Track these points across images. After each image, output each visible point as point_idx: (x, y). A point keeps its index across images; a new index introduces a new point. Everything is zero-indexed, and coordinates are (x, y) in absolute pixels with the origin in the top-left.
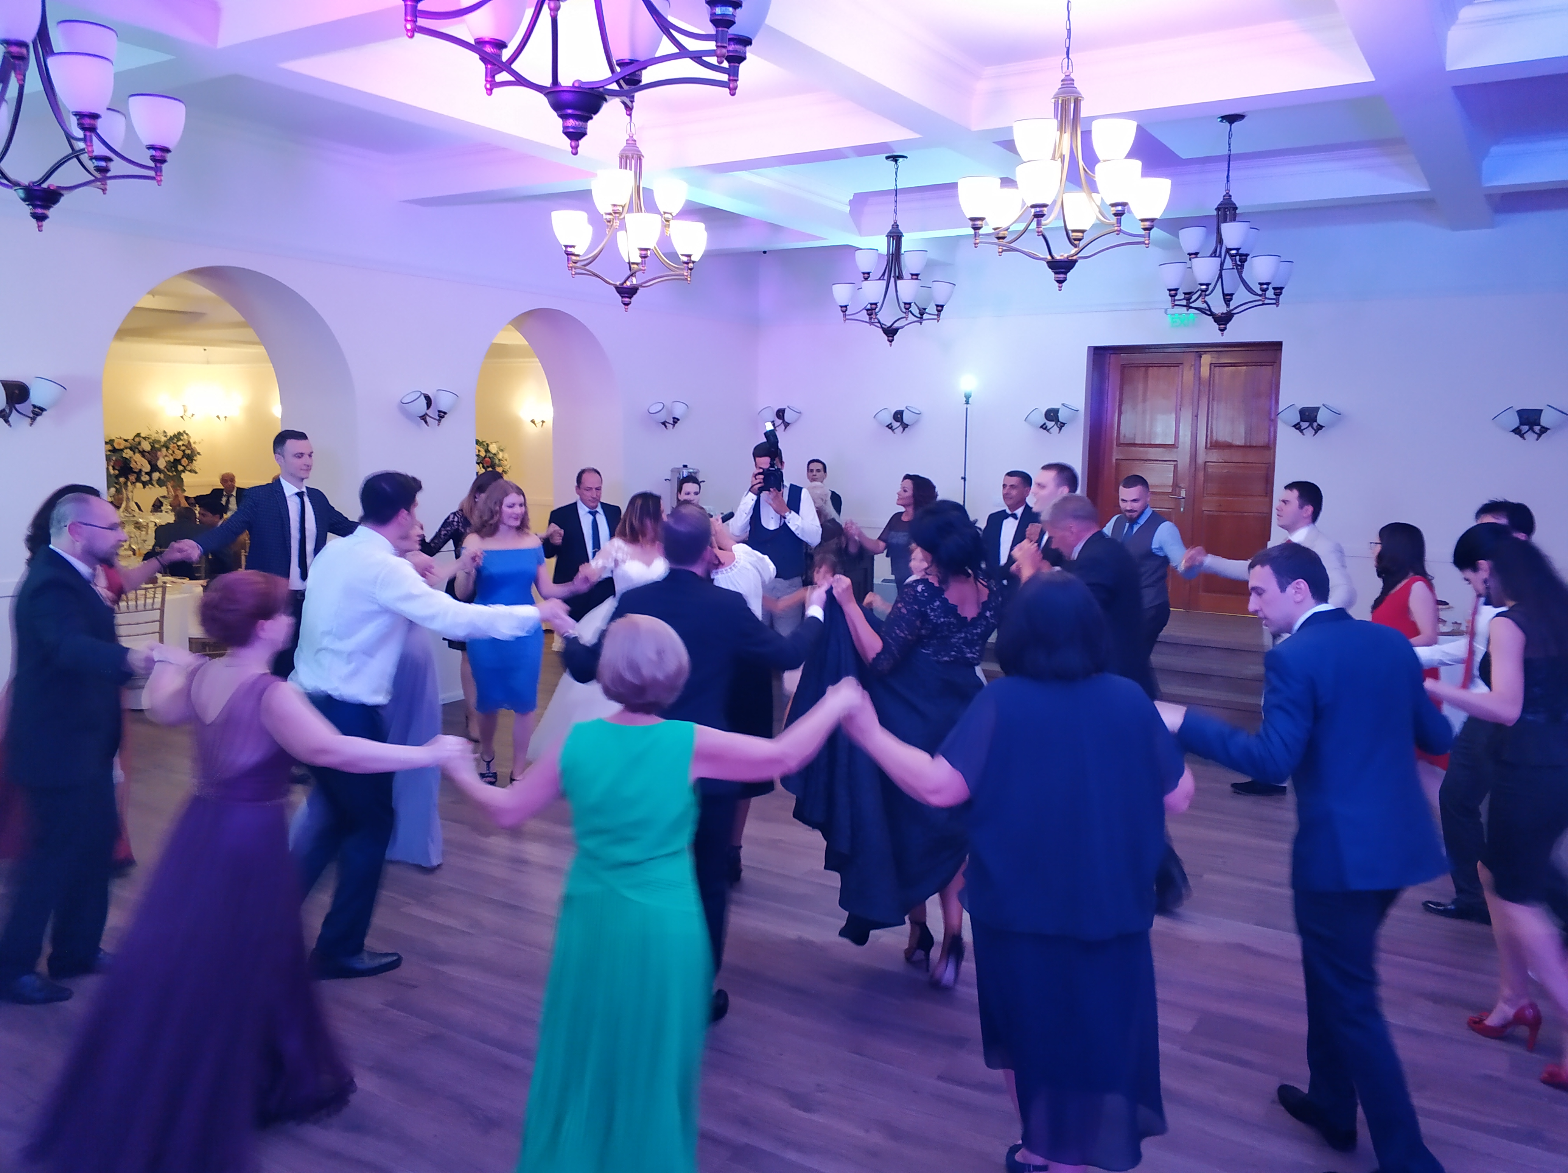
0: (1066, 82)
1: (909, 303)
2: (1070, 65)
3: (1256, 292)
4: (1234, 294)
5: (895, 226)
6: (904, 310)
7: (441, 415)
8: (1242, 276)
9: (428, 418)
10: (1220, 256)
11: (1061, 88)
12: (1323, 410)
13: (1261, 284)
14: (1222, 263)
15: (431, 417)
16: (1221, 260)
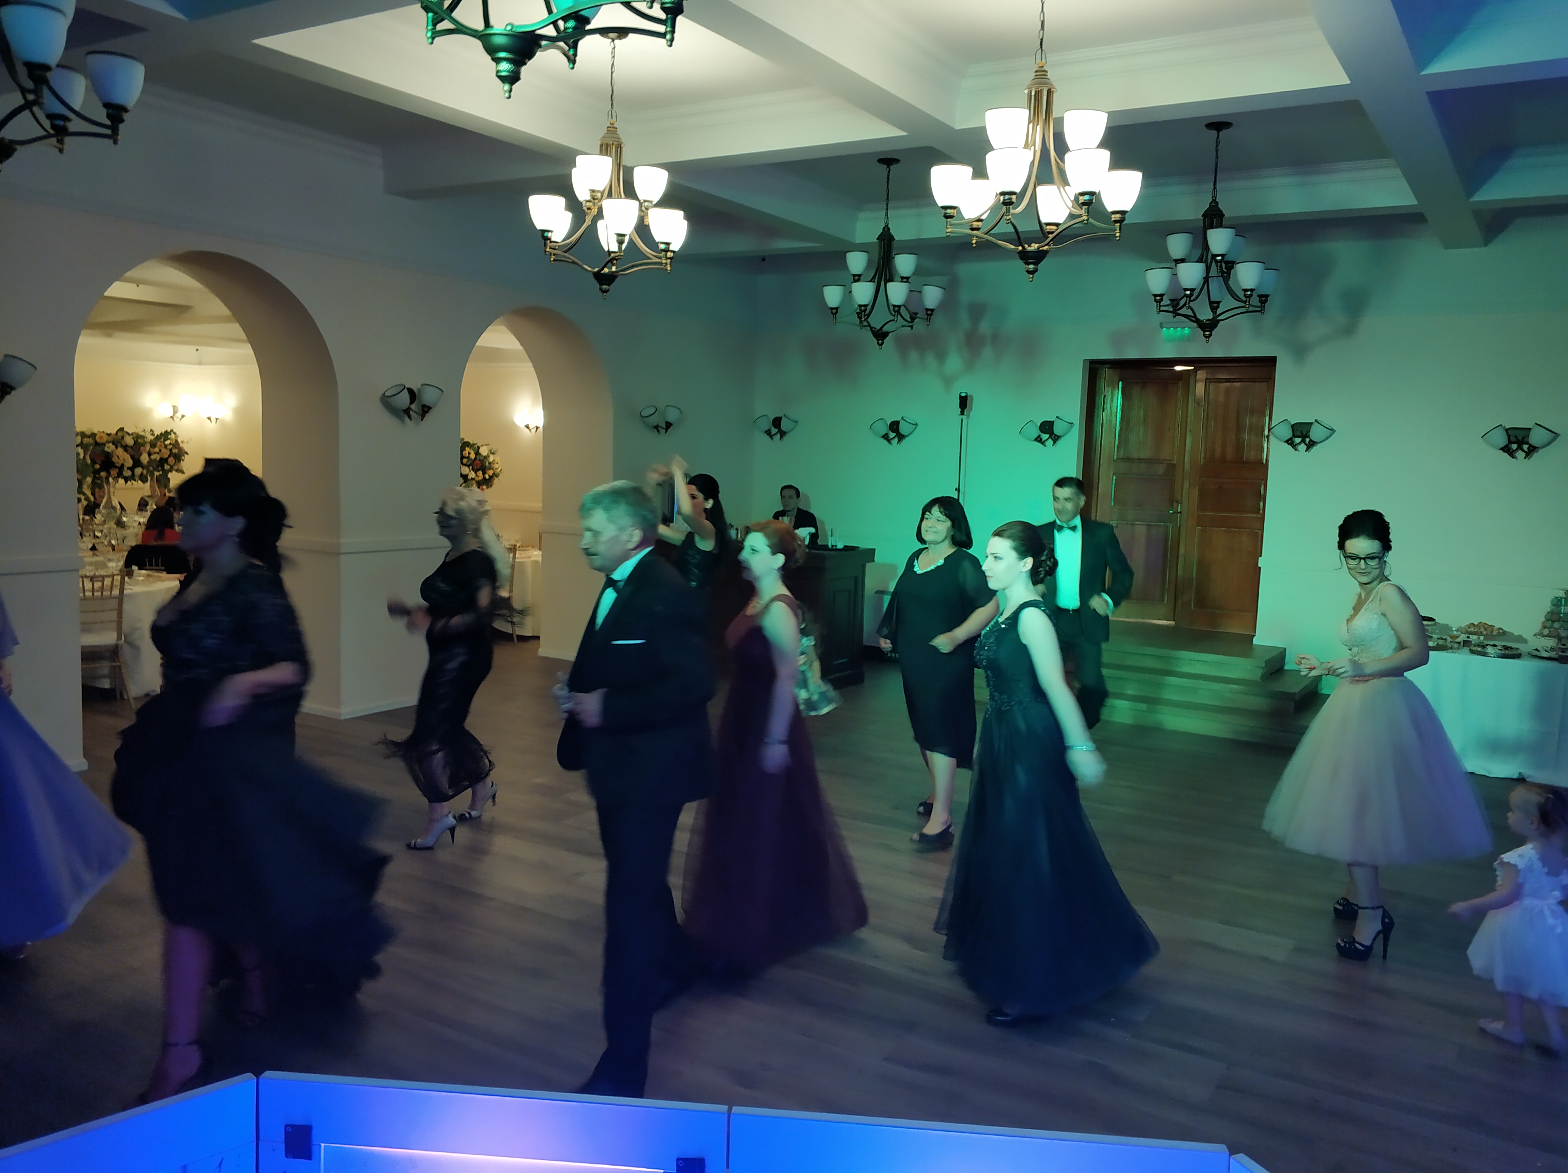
0: (1039, 73)
1: (899, 307)
2: (1043, 56)
3: (1240, 299)
4: (1221, 302)
5: (886, 229)
6: (893, 313)
7: (425, 410)
8: (1228, 284)
9: (411, 413)
10: (1206, 262)
11: (1034, 79)
12: (1316, 425)
13: (1245, 290)
14: (1208, 269)
15: (415, 412)
16: (1207, 266)
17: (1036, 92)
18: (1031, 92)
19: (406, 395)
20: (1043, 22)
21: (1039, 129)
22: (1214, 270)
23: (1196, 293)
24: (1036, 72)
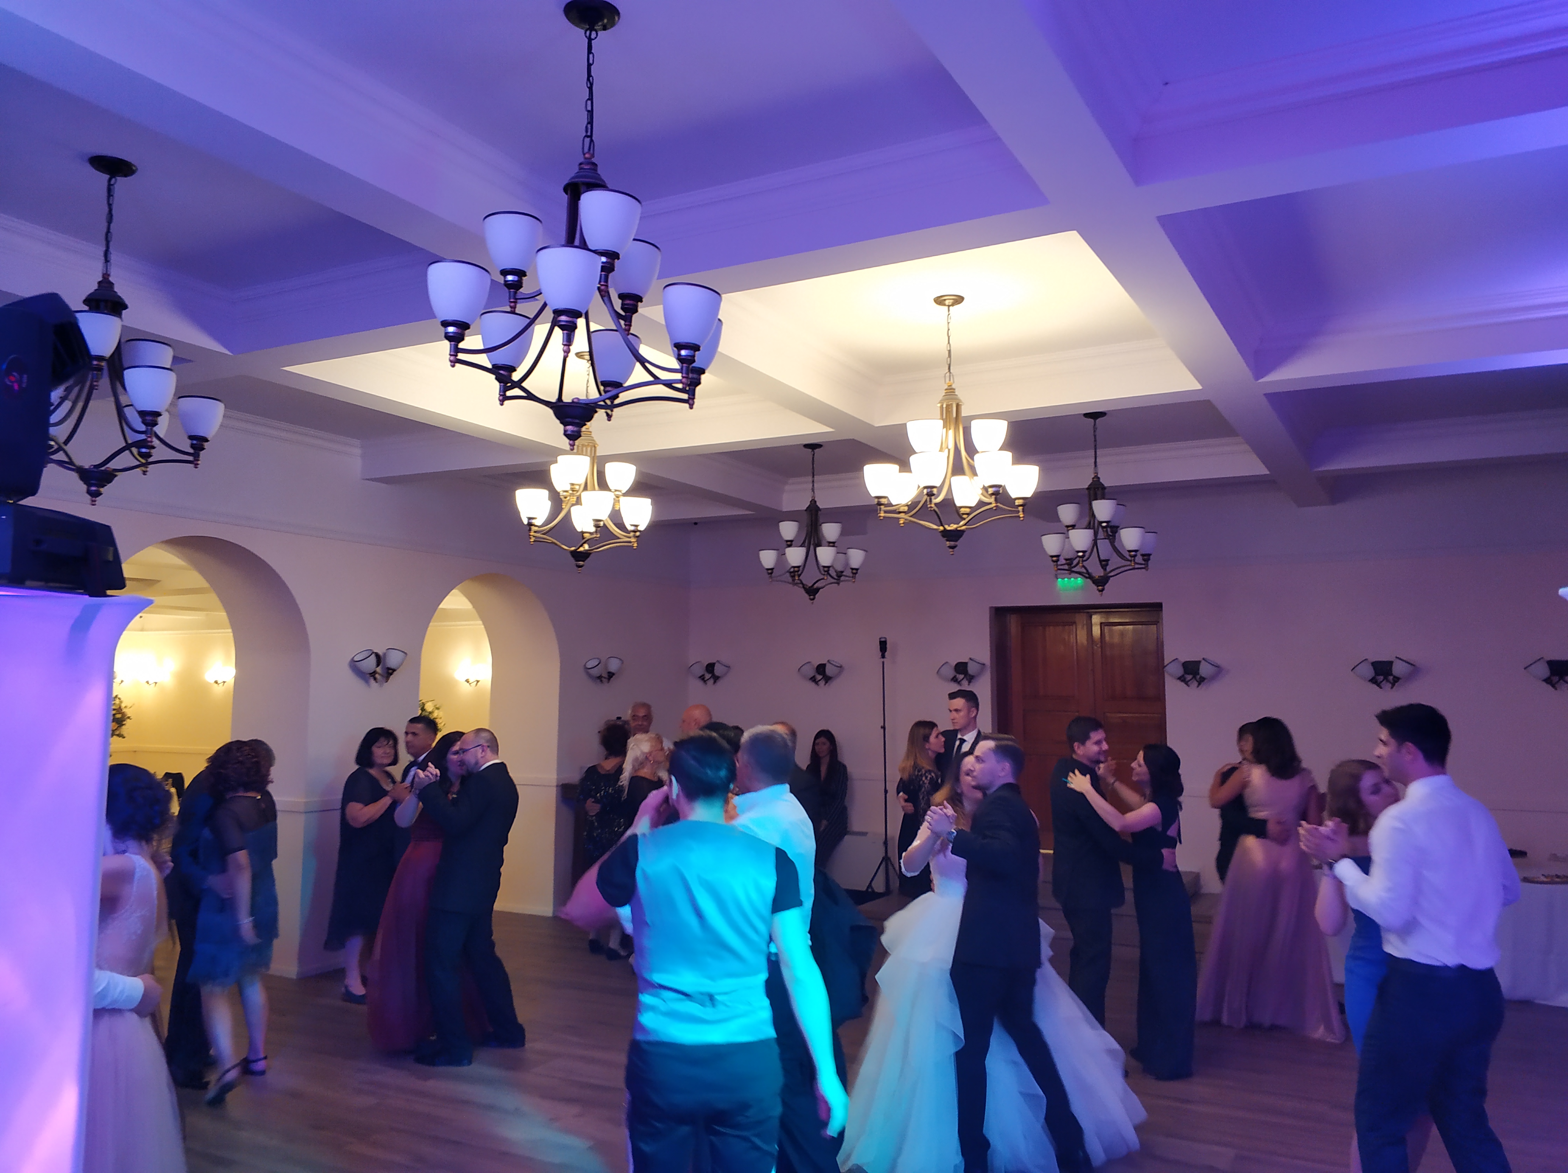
0: (949, 391)
1: (828, 567)
2: (951, 377)
3: (1126, 558)
4: (1109, 560)
5: (813, 502)
6: (823, 573)
7: (389, 672)
8: (1114, 545)
9: (377, 676)
10: (1093, 528)
11: (945, 395)
12: (1203, 663)
13: (1130, 551)
14: (1096, 534)
15: (379, 674)
16: (1094, 531)
17: (947, 405)
18: (942, 405)
19: (373, 659)
20: (950, 351)
21: (951, 433)
22: (1101, 534)
23: (1087, 554)
24: (946, 390)
